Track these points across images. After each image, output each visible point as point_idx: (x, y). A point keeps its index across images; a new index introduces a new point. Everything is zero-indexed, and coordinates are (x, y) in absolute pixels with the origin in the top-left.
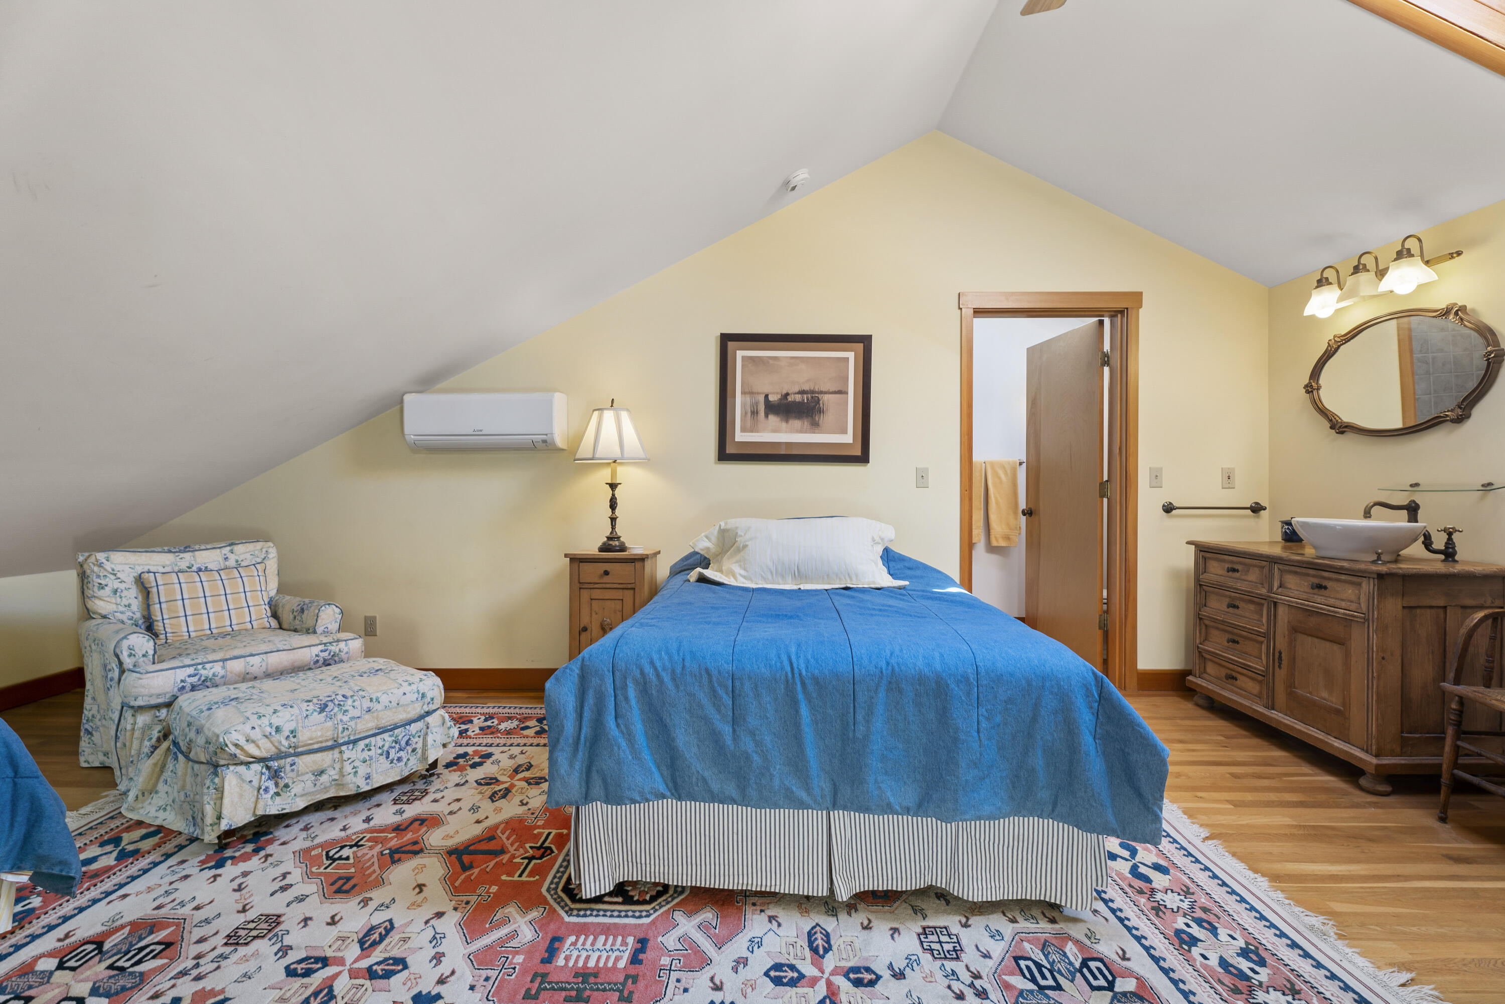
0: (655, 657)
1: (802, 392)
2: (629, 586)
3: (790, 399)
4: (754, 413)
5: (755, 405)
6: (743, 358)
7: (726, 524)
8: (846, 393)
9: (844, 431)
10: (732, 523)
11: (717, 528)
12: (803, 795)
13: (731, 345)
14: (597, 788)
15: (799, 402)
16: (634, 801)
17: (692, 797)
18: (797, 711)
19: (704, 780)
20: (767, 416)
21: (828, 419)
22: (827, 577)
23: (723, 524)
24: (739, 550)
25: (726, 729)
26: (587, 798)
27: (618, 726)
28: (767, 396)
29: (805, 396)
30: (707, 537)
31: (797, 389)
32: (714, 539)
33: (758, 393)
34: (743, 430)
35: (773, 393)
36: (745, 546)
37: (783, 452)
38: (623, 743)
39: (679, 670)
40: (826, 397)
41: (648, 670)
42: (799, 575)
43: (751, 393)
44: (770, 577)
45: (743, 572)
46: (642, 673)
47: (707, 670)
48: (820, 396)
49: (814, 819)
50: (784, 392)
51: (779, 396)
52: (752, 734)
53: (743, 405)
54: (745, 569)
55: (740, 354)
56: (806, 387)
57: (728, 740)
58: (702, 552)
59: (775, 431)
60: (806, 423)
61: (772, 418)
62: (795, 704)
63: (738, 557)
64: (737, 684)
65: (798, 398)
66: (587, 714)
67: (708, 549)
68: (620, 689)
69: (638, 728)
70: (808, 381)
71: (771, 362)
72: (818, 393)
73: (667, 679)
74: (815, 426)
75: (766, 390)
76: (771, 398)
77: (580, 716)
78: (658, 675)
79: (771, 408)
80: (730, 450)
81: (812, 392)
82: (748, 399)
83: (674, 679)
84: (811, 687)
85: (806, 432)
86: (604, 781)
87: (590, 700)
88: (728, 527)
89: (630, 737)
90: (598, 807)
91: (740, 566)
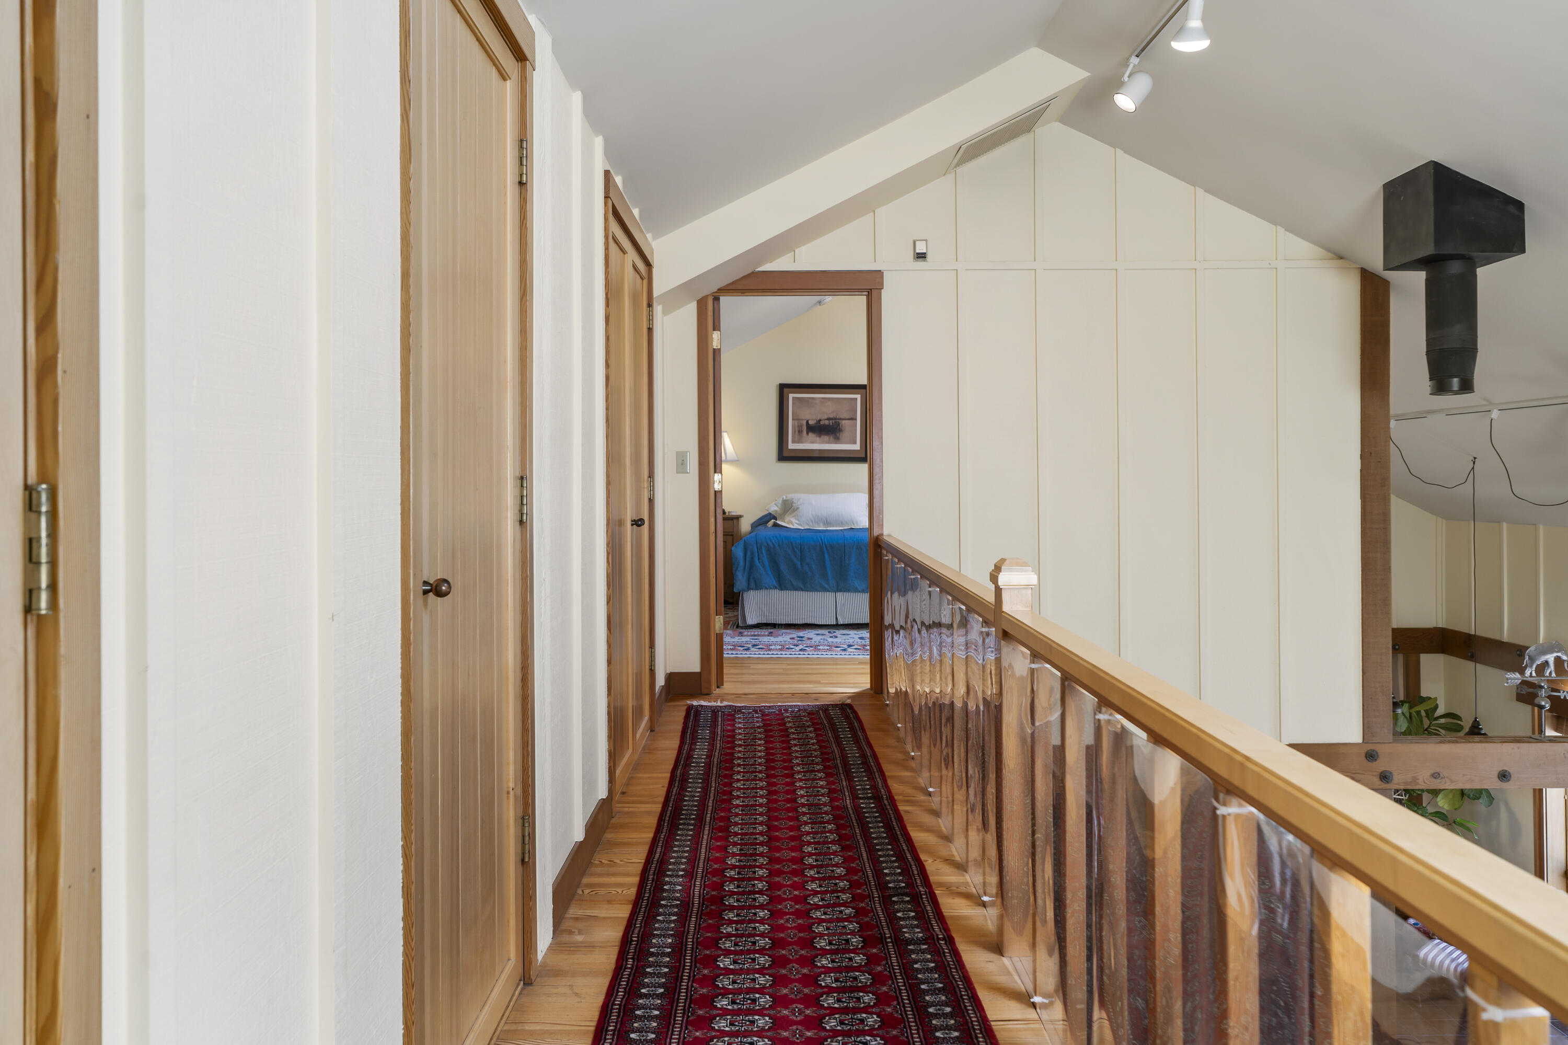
0: (772, 538)
1: (829, 419)
2: (730, 534)
3: (822, 423)
4: (800, 432)
5: (800, 426)
6: (793, 398)
7: (786, 497)
8: (856, 419)
9: (855, 443)
10: (790, 496)
11: (781, 499)
12: (826, 586)
13: (785, 390)
14: (752, 585)
15: (828, 425)
16: (766, 588)
17: (787, 589)
18: (824, 556)
19: (790, 581)
20: (807, 433)
21: (845, 435)
22: (841, 524)
23: (784, 497)
24: (794, 511)
25: (798, 563)
26: (749, 589)
27: (759, 562)
28: (807, 422)
29: (831, 422)
30: (775, 504)
31: (826, 417)
32: (779, 505)
33: (802, 420)
34: (793, 442)
35: (812, 420)
36: (798, 508)
37: (817, 455)
38: (761, 568)
39: (781, 542)
40: (844, 422)
41: (769, 542)
42: (827, 523)
43: (798, 420)
44: (811, 524)
45: (797, 522)
46: (768, 544)
47: (791, 543)
48: (840, 421)
49: (830, 596)
50: (818, 419)
51: (815, 421)
52: (808, 564)
53: (793, 426)
54: (798, 520)
55: (791, 396)
56: (831, 416)
57: (799, 566)
58: (773, 513)
59: (813, 442)
60: (832, 438)
61: (810, 434)
62: (823, 554)
63: (794, 514)
64: (802, 547)
65: (827, 422)
66: (748, 559)
67: (776, 511)
68: (759, 550)
69: (767, 563)
70: (833, 412)
71: (810, 400)
72: (839, 419)
73: (777, 545)
74: (837, 439)
75: (807, 417)
76: (810, 422)
77: (745, 559)
78: (773, 544)
79: (811, 429)
80: (785, 454)
81: (835, 419)
82: (796, 422)
83: (779, 546)
84: (829, 548)
85: (831, 443)
86: (755, 581)
87: (749, 554)
88: (788, 498)
89: (764, 566)
90: (752, 593)
91: (796, 519)
